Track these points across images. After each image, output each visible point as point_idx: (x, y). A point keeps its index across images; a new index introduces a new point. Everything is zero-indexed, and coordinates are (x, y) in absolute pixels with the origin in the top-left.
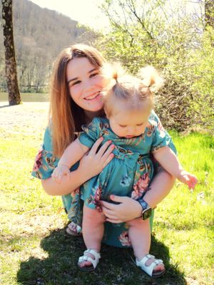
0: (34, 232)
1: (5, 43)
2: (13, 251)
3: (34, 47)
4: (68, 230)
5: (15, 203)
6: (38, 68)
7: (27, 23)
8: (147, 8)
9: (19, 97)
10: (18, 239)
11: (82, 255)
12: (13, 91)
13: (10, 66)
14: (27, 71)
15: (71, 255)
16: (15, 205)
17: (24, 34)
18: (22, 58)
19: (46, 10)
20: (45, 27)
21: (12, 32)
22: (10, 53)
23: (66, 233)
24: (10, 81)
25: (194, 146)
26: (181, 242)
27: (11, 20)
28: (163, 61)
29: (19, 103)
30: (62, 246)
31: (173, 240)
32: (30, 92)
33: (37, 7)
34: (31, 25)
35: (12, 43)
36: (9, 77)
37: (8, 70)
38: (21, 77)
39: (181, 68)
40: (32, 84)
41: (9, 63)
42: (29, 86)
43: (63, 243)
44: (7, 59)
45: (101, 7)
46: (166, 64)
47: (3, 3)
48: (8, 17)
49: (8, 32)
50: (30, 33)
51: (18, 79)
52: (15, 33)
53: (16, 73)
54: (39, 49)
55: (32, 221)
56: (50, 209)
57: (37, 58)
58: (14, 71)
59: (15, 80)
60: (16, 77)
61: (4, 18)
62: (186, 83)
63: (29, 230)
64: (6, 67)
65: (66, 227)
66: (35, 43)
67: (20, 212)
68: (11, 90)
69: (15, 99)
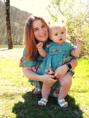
0: (20, 93)
1: (7, 24)
2: (12, 99)
3: (18, 26)
4: (34, 92)
5: (12, 83)
6: (20, 35)
7: (16, 17)
8: (65, 8)
9: (12, 46)
10: (13, 95)
11: (40, 100)
12: (10, 43)
13: (9, 33)
14: (16, 36)
15: (35, 101)
16: (12, 84)
17: (14, 21)
18: (13, 31)
19: (23, 12)
20: (23, 18)
21: (9, 20)
22: (9, 28)
23: (33, 93)
24: (9, 39)
25: (85, 63)
26: (81, 97)
27: (9, 14)
28: (72, 29)
29: (12, 48)
30: (31, 97)
31: (77, 96)
32: (17, 45)
33: (20, 10)
35: (10, 24)
37: (8, 35)
38: (13, 39)
39: (80, 32)
40: (17, 41)
41: (9, 32)
42: (16, 42)
43: (32, 96)
44: (7, 30)
45: (46, 8)
46: (73, 30)
47: (6, 8)
48: (8, 14)
49: (8, 19)
50: (17, 20)
51: (12, 39)
52: (11, 20)
53: (11, 36)
54: (20, 27)
55: (19, 89)
56: (26, 85)
57: (20, 31)
59: (11, 39)
60: (11, 38)
61: (6, 14)
63: (18, 92)
64: (7, 34)
65: (33, 91)
66: (19, 25)
67: (13, 86)
68: (9, 43)
69: (10, 47)
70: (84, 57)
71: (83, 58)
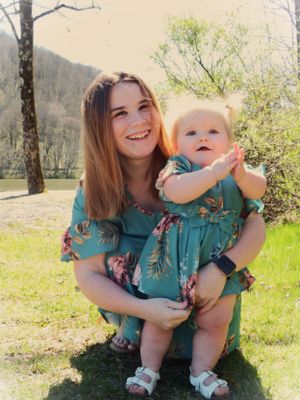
0: (64, 349)
1: (23, 110)
2: (35, 372)
3: (63, 116)
4: (112, 346)
5: (38, 312)
6: (68, 145)
7: (53, 85)
8: (217, 56)
9: (43, 183)
10: (41, 357)
11: (133, 375)
12: (34, 174)
13: (29, 141)
14: (53, 149)
15: (117, 377)
16: (37, 315)
17: (49, 99)
18: (46, 131)
19: (79, 67)
20: (78, 88)
21: (32, 94)
22: (30, 122)
23: (109, 349)
24: (30, 161)
26: (274, 360)
27: (31, 78)
28: (241, 125)
29: (42, 191)
30: (104, 365)
31: (263, 357)
32: (57, 177)
33: (67, 63)
34: (58, 88)
35: (33, 109)
36: (28, 156)
37: (27, 145)
38: (45, 157)
39: (267, 134)
40: (60, 167)
41: (29, 137)
42: (56, 169)
43: (105, 361)
44: (25, 131)
45: (154, 55)
46: (245, 128)
47: (21, 56)
48: (27, 75)
49: (27, 93)
50: (57, 97)
51: (41, 159)
52: (37, 96)
53: (38, 149)
54: (70, 118)
55: (61, 335)
56: (86, 319)
57: (68, 131)
58: (35, 147)
59: (37, 160)
60: (38, 155)
61: (21, 76)
62: (275, 154)
63: (58, 346)
64: (25, 142)
65: (109, 341)
66: (64, 111)
67: (43, 324)
68: (30, 173)
69: (36, 186)
70: (283, 217)
71: (281, 222)
